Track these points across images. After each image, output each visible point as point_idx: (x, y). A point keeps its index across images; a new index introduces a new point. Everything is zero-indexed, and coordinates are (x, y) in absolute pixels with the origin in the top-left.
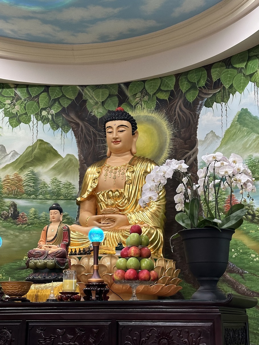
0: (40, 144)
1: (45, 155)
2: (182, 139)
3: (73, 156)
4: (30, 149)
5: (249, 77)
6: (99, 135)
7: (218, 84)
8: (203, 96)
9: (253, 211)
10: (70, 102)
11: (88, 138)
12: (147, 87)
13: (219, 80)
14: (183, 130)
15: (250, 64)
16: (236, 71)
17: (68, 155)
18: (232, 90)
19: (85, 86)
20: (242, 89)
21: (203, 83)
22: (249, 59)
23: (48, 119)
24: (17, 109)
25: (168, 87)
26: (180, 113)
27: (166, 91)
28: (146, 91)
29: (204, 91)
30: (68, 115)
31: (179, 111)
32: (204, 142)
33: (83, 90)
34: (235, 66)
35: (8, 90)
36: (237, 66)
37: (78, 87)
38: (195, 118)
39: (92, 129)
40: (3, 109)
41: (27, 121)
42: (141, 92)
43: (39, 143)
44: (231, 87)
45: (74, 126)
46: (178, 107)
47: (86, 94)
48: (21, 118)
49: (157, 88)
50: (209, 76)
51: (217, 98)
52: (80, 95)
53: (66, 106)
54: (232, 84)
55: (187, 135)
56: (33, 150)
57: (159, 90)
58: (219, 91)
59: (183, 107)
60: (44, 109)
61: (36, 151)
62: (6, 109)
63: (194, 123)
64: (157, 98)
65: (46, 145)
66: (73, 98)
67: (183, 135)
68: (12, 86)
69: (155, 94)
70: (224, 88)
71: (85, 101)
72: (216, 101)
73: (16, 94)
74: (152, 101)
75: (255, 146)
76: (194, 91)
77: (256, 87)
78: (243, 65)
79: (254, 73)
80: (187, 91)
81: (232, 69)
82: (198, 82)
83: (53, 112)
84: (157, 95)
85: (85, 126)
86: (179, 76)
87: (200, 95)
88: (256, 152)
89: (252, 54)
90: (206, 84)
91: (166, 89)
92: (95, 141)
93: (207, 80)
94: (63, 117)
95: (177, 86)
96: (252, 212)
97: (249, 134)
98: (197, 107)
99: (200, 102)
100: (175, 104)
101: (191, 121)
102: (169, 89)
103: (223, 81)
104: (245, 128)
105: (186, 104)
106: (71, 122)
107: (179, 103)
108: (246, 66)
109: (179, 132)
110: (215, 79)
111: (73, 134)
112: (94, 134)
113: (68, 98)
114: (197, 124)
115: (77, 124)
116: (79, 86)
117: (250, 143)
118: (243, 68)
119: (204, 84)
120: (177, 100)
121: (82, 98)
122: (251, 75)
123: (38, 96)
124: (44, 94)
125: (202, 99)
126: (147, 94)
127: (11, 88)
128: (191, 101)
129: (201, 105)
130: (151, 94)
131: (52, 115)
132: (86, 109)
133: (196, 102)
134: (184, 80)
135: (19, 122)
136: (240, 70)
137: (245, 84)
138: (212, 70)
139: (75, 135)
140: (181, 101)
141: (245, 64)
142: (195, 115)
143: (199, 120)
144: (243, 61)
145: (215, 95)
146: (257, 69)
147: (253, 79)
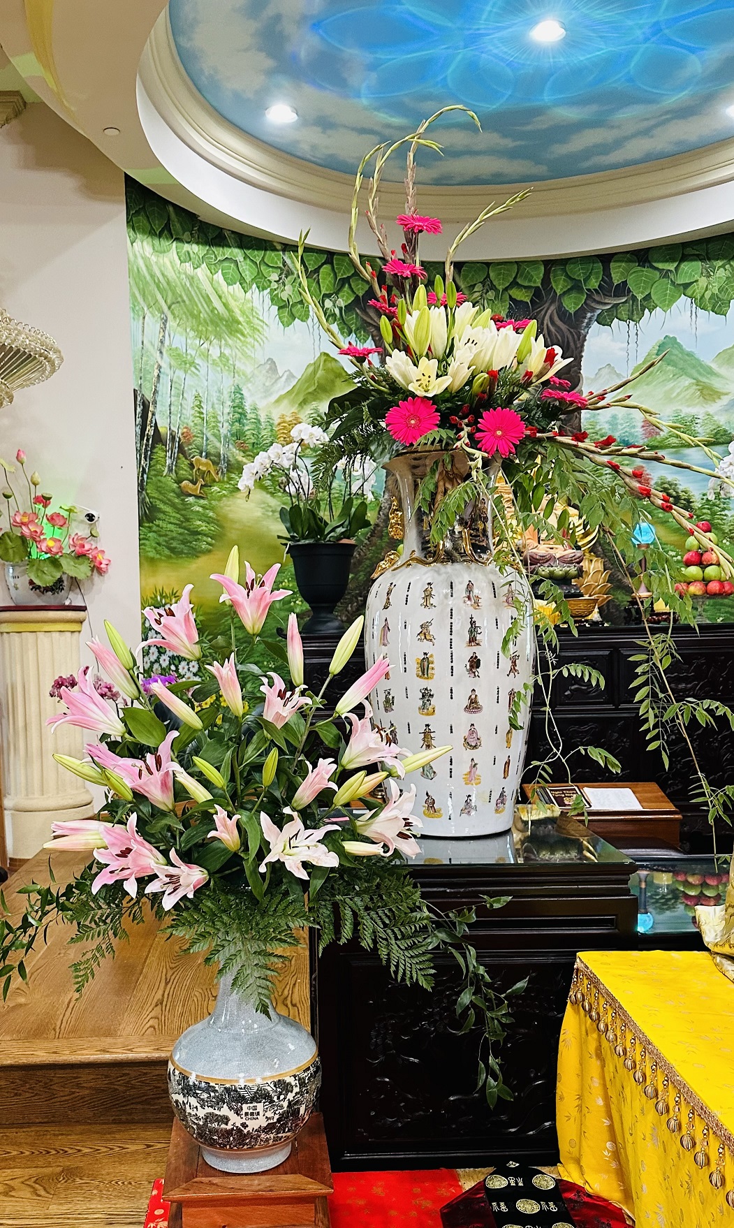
0: (325, 361)
1: (333, 382)
4: (312, 369)
5: (682, 288)
7: (622, 289)
8: (593, 305)
9: (677, 492)
10: (367, 287)
12: (492, 275)
13: (625, 283)
15: (685, 266)
16: (658, 273)
18: (648, 303)
20: (668, 303)
21: (594, 283)
22: (684, 258)
23: (334, 315)
24: (287, 292)
25: (530, 281)
26: (552, 329)
27: (525, 287)
28: (491, 282)
29: (596, 297)
30: (364, 311)
31: (550, 325)
32: (594, 380)
34: (656, 265)
35: (273, 254)
36: (660, 266)
37: (378, 260)
38: (579, 339)
40: (269, 290)
41: (304, 318)
42: (483, 283)
43: (323, 358)
44: (648, 297)
46: (547, 317)
48: (294, 310)
49: (511, 280)
50: (607, 272)
51: (621, 313)
53: (361, 295)
54: (650, 294)
56: (315, 372)
57: (514, 284)
58: (623, 300)
59: (556, 318)
60: (328, 296)
61: (320, 373)
62: (272, 291)
63: (576, 348)
64: (510, 296)
65: (333, 364)
68: (279, 247)
69: (506, 289)
70: (634, 298)
72: (619, 316)
73: (284, 263)
74: (502, 300)
75: (688, 397)
76: (579, 295)
77: (694, 306)
78: (672, 266)
79: (693, 283)
80: (564, 293)
81: (650, 269)
82: (586, 280)
83: (342, 302)
84: (511, 292)
86: (550, 264)
87: (588, 302)
88: (688, 406)
89: (689, 251)
90: (600, 287)
91: (526, 284)
93: (603, 280)
94: (357, 314)
95: (546, 280)
96: (674, 493)
97: (676, 377)
98: (583, 322)
99: (589, 315)
100: (543, 312)
101: (572, 344)
102: (532, 285)
103: (631, 285)
104: (670, 368)
105: (563, 314)
106: (371, 324)
107: (549, 312)
108: (677, 269)
110: (617, 279)
113: (363, 280)
114: (582, 351)
117: (679, 390)
118: (671, 271)
119: (596, 286)
120: (547, 305)
122: (686, 286)
123: (317, 271)
124: (326, 269)
125: (593, 310)
126: (493, 287)
127: (278, 250)
128: (572, 311)
129: (590, 319)
130: (500, 288)
131: (340, 309)
133: (581, 314)
134: (559, 272)
135: (294, 318)
136: (665, 274)
137: (673, 299)
138: (612, 265)
140: (552, 308)
141: (676, 264)
142: (579, 334)
143: (585, 343)
144: (672, 260)
145: (616, 306)
146: (697, 277)
147: (689, 291)
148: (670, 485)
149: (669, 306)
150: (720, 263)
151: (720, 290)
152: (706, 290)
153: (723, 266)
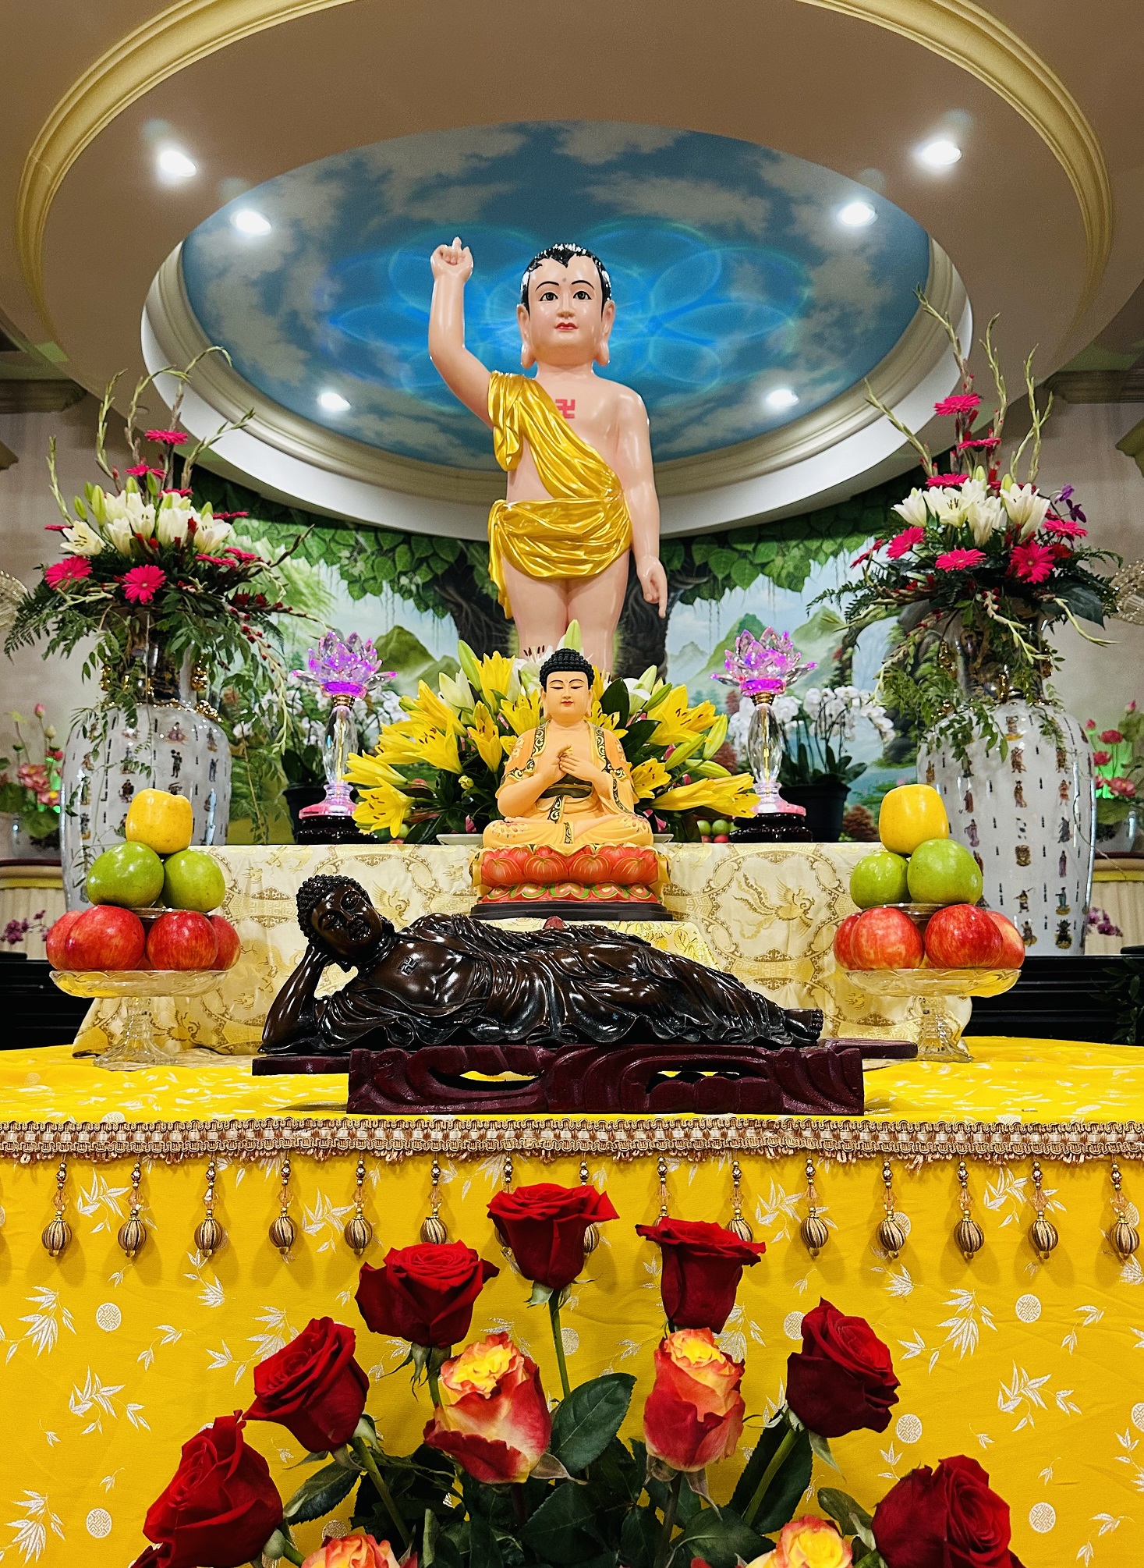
0: (399, 634)
1: (407, 654)
2: (640, 649)
3: (453, 659)
4: (383, 641)
5: (759, 568)
6: (496, 628)
7: (704, 570)
8: (677, 585)
10: (446, 567)
11: (477, 631)
13: (706, 564)
14: (641, 636)
15: (762, 547)
16: (736, 555)
17: (445, 657)
18: (729, 583)
19: (472, 542)
20: (747, 583)
21: (676, 565)
22: (761, 539)
23: (410, 591)
24: (360, 568)
26: (637, 608)
29: (680, 578)
30: (443, 588)
32: (678, 657)
33: (467, 548)
34: (735, 546)
35: (345, 533)
36: (739, 547)
37: (459, 542)
39: (483, 617)
40: (338, 565)
41: (377, 592)
43: (397, 631)
44: (728, 577)
45: (454, 609)
47: (472, 555)
48: (366, 585)
50: (689, 555)
51: (702, 592)
52: (462, 557)
53: (440, 572)
54: (729, 574)
55: (649, 644)
56: (387, 644)
58: (705, 580)
60: (405, 573)
61: (392, 645)
62: (342, 567)
63: (661, 626)
65: (408, 637)
66: (451, 559)
67: (640, 644)
68: (351, 526)
70: (715, 578)
71: (472, 568)
72: (701, 596)
73: (357, 541)
77: (771, 584)
78: (750, 547)
79: (768, 563)
81: (729, 550)
83: (419, 580)
85: (472, 610)
89: (765, 532)
90: (682, 567)
92: (490, 638)
93: (685, 561)
94: (435, 592)
103: (712, 565)
106: (449, 601)
108: (755, 549)
109: (634, 638)
110: (698, 560)
111: (453, 623)
112: (487, 625)
113: (442, 559)
114: (666, 629)
115: (459, 606)
116: (462, 540)
118: (749, 552)
119: (679, 567)
121: (466, 561)
122: (764, 565)
123: (393, 550)
124: (402, 548)
127: (350, 529)
131: (417, 586)
132: (472, 580)
135: (365, 592)
136: (744, 555)
137: (753, 578)
138: (694, 547)
139: (456, 625)
141: (753, 545)
144: (748, 541)
145: (697, 586)
146: (773, 557)
147: (767, 570)
149: (748, 585)
150: (794, 543)
151: (796, 568)
152: (783, 568)
153: (797, 546)
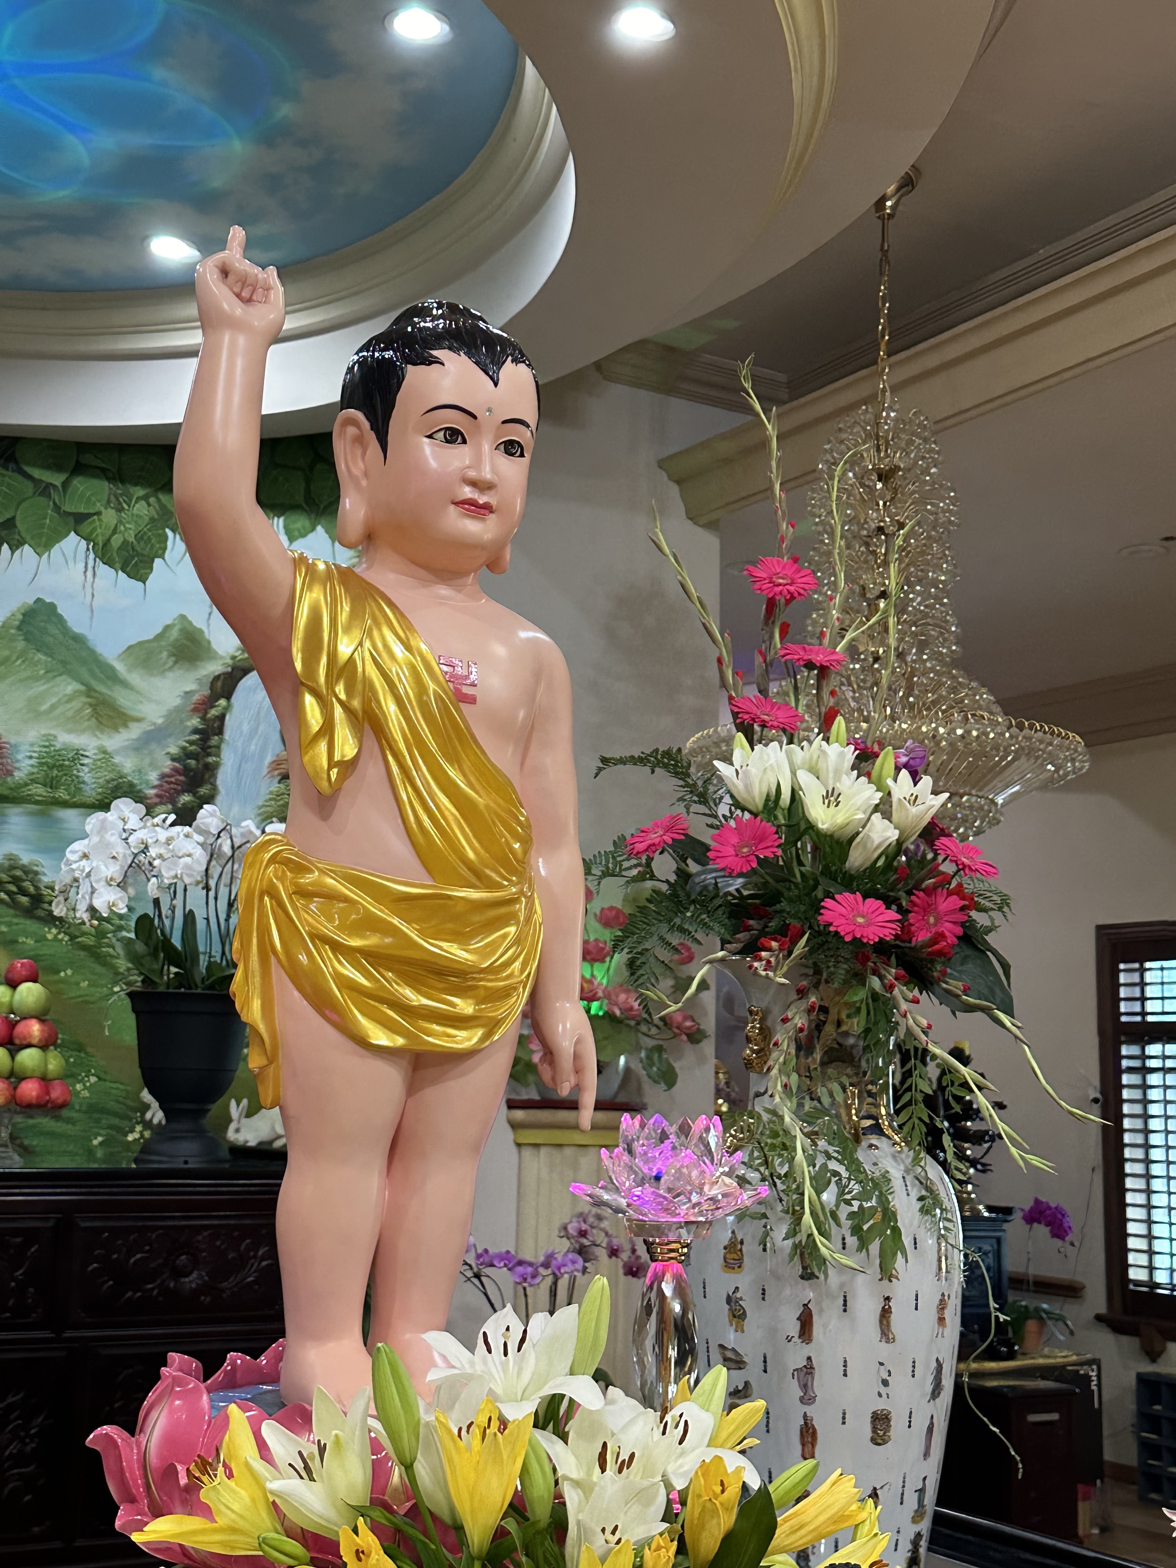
5: (71, 520)
9: (37, 888)
15: (80, 484)
16: (29, 487)
18: (10, 534)
20: (45, 544)
22: (79, 469)
34: (29, 470)
36: (36, 473)
44: (9, 523)
54: (13, 519)
75: (70, 714)
77: (92, 556)
78: (57, 479)
79: (89, 515)
81: (16, 475)
88: (70, 731)
89: (88, 459)
96: (32, 889)
97: (50, 675)
104: (40, 656)
108: (65, 484)
117: (54, 700)
118: (55, 486)
122: (80, 518)
136: (45, 490)
137: (56, 537)
141: (62, 477)
144: (57, 467)
146: (99, 507)
147: (86, 528)
148: (26, 872)
149: (48, 547)
150: (140, 492)
151: (139, 537)
152: (115, 531)
153: (145, 498)
